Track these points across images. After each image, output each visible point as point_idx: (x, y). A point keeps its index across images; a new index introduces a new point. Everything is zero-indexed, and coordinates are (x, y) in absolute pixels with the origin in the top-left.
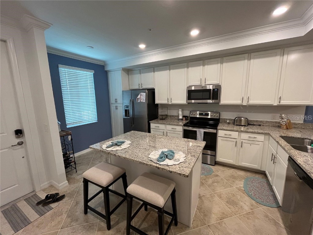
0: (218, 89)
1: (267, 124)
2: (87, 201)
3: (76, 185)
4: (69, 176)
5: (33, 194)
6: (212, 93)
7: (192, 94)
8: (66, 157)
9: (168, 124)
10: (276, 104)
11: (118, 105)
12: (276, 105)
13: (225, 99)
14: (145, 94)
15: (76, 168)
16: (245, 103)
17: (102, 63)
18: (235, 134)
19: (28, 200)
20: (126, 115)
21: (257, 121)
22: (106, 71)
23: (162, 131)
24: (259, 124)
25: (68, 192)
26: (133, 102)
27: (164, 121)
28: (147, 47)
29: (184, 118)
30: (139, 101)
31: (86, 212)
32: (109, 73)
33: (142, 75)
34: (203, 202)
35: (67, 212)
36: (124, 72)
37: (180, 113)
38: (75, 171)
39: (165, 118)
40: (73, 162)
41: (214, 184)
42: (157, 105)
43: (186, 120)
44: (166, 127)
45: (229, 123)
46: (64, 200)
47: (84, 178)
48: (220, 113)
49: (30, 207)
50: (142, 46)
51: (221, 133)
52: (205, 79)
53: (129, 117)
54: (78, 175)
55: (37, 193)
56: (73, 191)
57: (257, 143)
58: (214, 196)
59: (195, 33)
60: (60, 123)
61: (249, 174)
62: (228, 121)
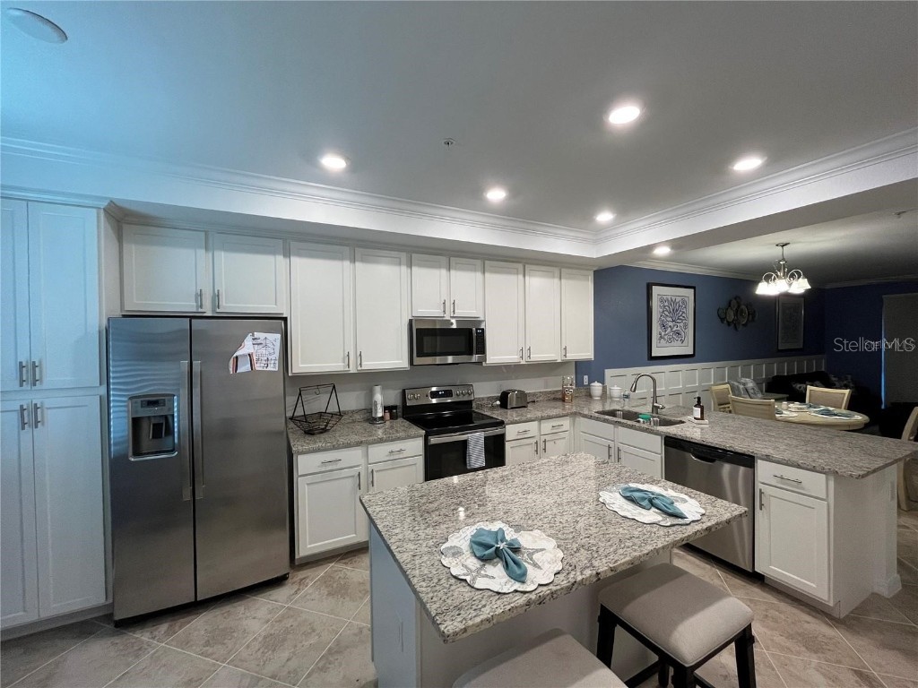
0: (483, 330)
6: (474, 338)
7: (427, 340)
9: (375, 442)
10: (559, 359)
23: (354, 472)
29: (388, 415)
30: (244, 368)
37: (379, 398)
44: (366, 455)
48: (472, 385)
50: (334, 163)
52: (453, 304)
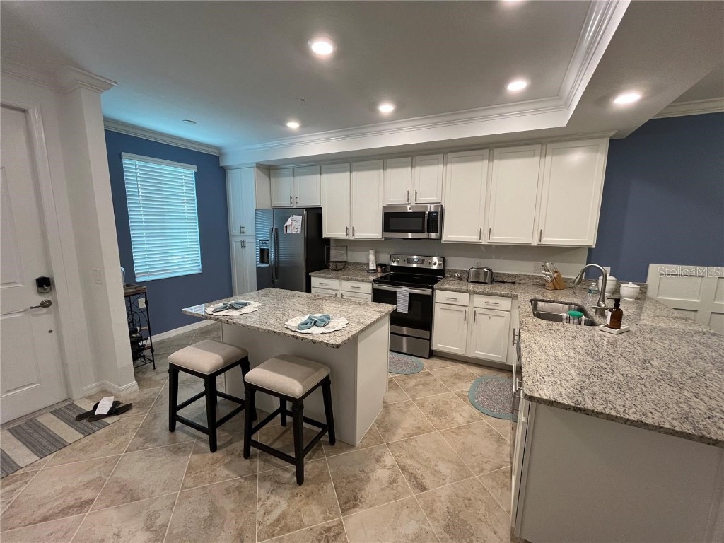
0: (437, 213)
1: (526, 281)
2: (174, 407)
3: (154, 389)
4: (140, 375)
5: (69, 403)
6: (426, 219)
7: (392, 220)
8: (133, 337)
9: (344, 279)
10: (535, 243)
11: (247, 239)
12: (536, 245)
13: (453, 232)
14: (300, 217)
15: (153, 361)
16: (485, 241)
17: (214, 150)
18: (463, 298)
19: (57, 412)
20: (262, 261)
21: (509, 275)
22: (222, 167)
23: (334, 292)
24: (513, 281)
25: (138, 400)
26: (276, 233)
27: (340, 274)
28: (301, 127)
29: (379, 269)
30: (289, 232)
31: (172, 428)
32: (229, 171)
33: (298, 178)
34: (390, 413)
35: (136, 429)
36: (258, 170)
37: (372, 257)
38: (153, 367)
39: (342, 268)
40: (149, 348)
41: (417, 387)
42: (328, 241)
43: (383, 271)
44: (340, 285)
45: (460, 278)
46: (130, 413)
47: (170, 364)
48: (444, 259)
49: (63, 423)
50: (293, 125)
51: (440, 296)
52: (416, 193)
53: (268, 263)
54: (158, 373)
55: (75, 403)
56: (148, 399)
57: (500, 313)
58: (412, 404)
59: (386, 108)
60: (123, 269)
61: (487, 372)
62: (456, 274)
